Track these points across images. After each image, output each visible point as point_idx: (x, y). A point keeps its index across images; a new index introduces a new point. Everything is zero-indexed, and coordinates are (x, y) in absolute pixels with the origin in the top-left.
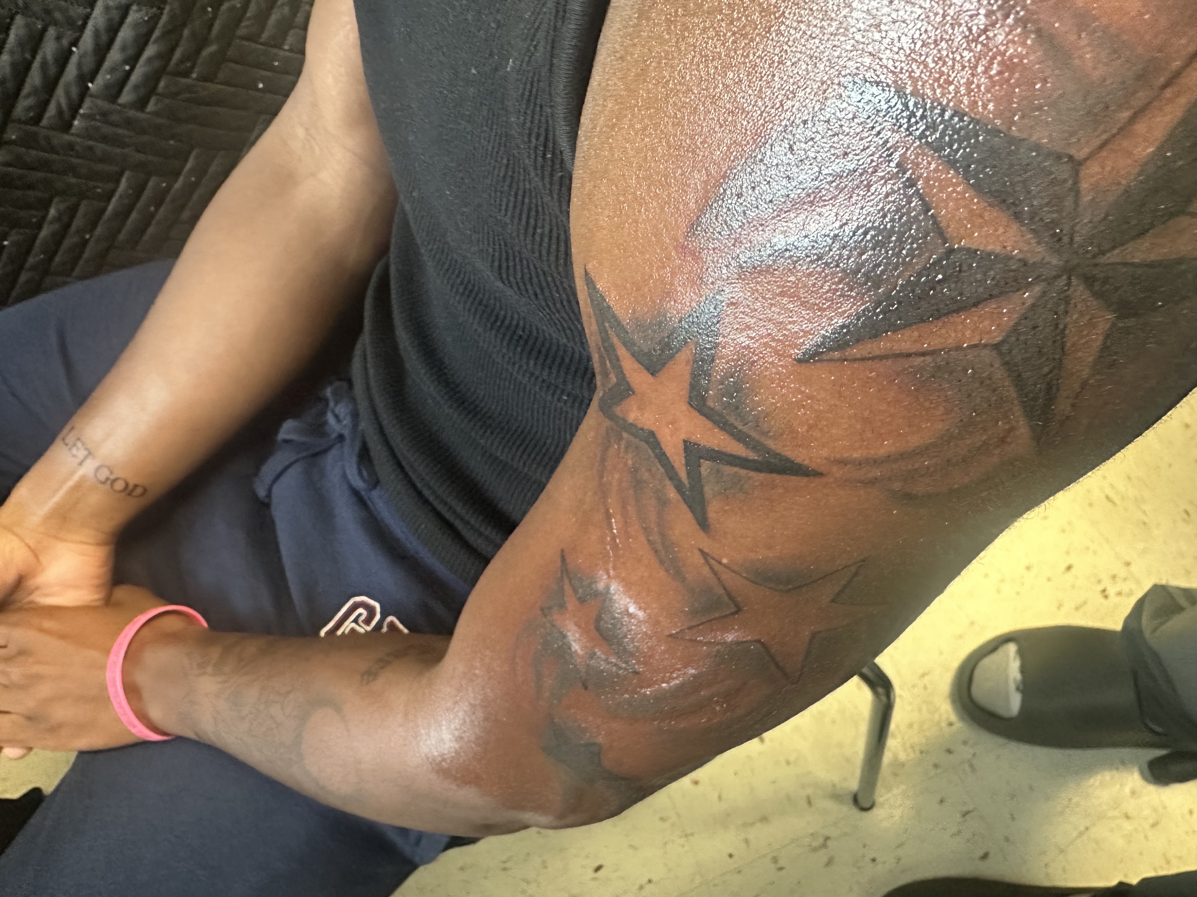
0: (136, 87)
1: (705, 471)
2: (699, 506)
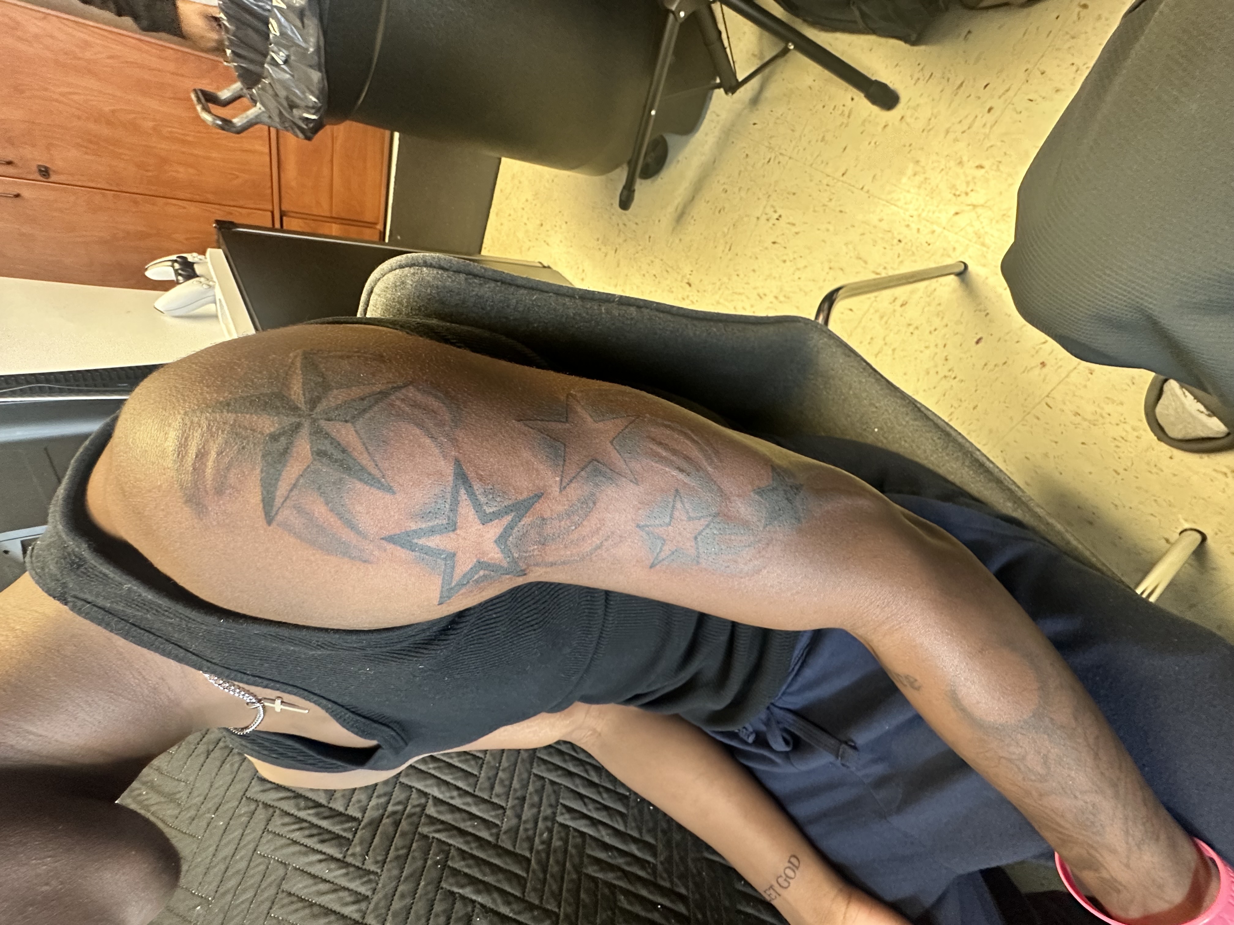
0: (672, 901)
1: (494, 509)
2: (526, 503)
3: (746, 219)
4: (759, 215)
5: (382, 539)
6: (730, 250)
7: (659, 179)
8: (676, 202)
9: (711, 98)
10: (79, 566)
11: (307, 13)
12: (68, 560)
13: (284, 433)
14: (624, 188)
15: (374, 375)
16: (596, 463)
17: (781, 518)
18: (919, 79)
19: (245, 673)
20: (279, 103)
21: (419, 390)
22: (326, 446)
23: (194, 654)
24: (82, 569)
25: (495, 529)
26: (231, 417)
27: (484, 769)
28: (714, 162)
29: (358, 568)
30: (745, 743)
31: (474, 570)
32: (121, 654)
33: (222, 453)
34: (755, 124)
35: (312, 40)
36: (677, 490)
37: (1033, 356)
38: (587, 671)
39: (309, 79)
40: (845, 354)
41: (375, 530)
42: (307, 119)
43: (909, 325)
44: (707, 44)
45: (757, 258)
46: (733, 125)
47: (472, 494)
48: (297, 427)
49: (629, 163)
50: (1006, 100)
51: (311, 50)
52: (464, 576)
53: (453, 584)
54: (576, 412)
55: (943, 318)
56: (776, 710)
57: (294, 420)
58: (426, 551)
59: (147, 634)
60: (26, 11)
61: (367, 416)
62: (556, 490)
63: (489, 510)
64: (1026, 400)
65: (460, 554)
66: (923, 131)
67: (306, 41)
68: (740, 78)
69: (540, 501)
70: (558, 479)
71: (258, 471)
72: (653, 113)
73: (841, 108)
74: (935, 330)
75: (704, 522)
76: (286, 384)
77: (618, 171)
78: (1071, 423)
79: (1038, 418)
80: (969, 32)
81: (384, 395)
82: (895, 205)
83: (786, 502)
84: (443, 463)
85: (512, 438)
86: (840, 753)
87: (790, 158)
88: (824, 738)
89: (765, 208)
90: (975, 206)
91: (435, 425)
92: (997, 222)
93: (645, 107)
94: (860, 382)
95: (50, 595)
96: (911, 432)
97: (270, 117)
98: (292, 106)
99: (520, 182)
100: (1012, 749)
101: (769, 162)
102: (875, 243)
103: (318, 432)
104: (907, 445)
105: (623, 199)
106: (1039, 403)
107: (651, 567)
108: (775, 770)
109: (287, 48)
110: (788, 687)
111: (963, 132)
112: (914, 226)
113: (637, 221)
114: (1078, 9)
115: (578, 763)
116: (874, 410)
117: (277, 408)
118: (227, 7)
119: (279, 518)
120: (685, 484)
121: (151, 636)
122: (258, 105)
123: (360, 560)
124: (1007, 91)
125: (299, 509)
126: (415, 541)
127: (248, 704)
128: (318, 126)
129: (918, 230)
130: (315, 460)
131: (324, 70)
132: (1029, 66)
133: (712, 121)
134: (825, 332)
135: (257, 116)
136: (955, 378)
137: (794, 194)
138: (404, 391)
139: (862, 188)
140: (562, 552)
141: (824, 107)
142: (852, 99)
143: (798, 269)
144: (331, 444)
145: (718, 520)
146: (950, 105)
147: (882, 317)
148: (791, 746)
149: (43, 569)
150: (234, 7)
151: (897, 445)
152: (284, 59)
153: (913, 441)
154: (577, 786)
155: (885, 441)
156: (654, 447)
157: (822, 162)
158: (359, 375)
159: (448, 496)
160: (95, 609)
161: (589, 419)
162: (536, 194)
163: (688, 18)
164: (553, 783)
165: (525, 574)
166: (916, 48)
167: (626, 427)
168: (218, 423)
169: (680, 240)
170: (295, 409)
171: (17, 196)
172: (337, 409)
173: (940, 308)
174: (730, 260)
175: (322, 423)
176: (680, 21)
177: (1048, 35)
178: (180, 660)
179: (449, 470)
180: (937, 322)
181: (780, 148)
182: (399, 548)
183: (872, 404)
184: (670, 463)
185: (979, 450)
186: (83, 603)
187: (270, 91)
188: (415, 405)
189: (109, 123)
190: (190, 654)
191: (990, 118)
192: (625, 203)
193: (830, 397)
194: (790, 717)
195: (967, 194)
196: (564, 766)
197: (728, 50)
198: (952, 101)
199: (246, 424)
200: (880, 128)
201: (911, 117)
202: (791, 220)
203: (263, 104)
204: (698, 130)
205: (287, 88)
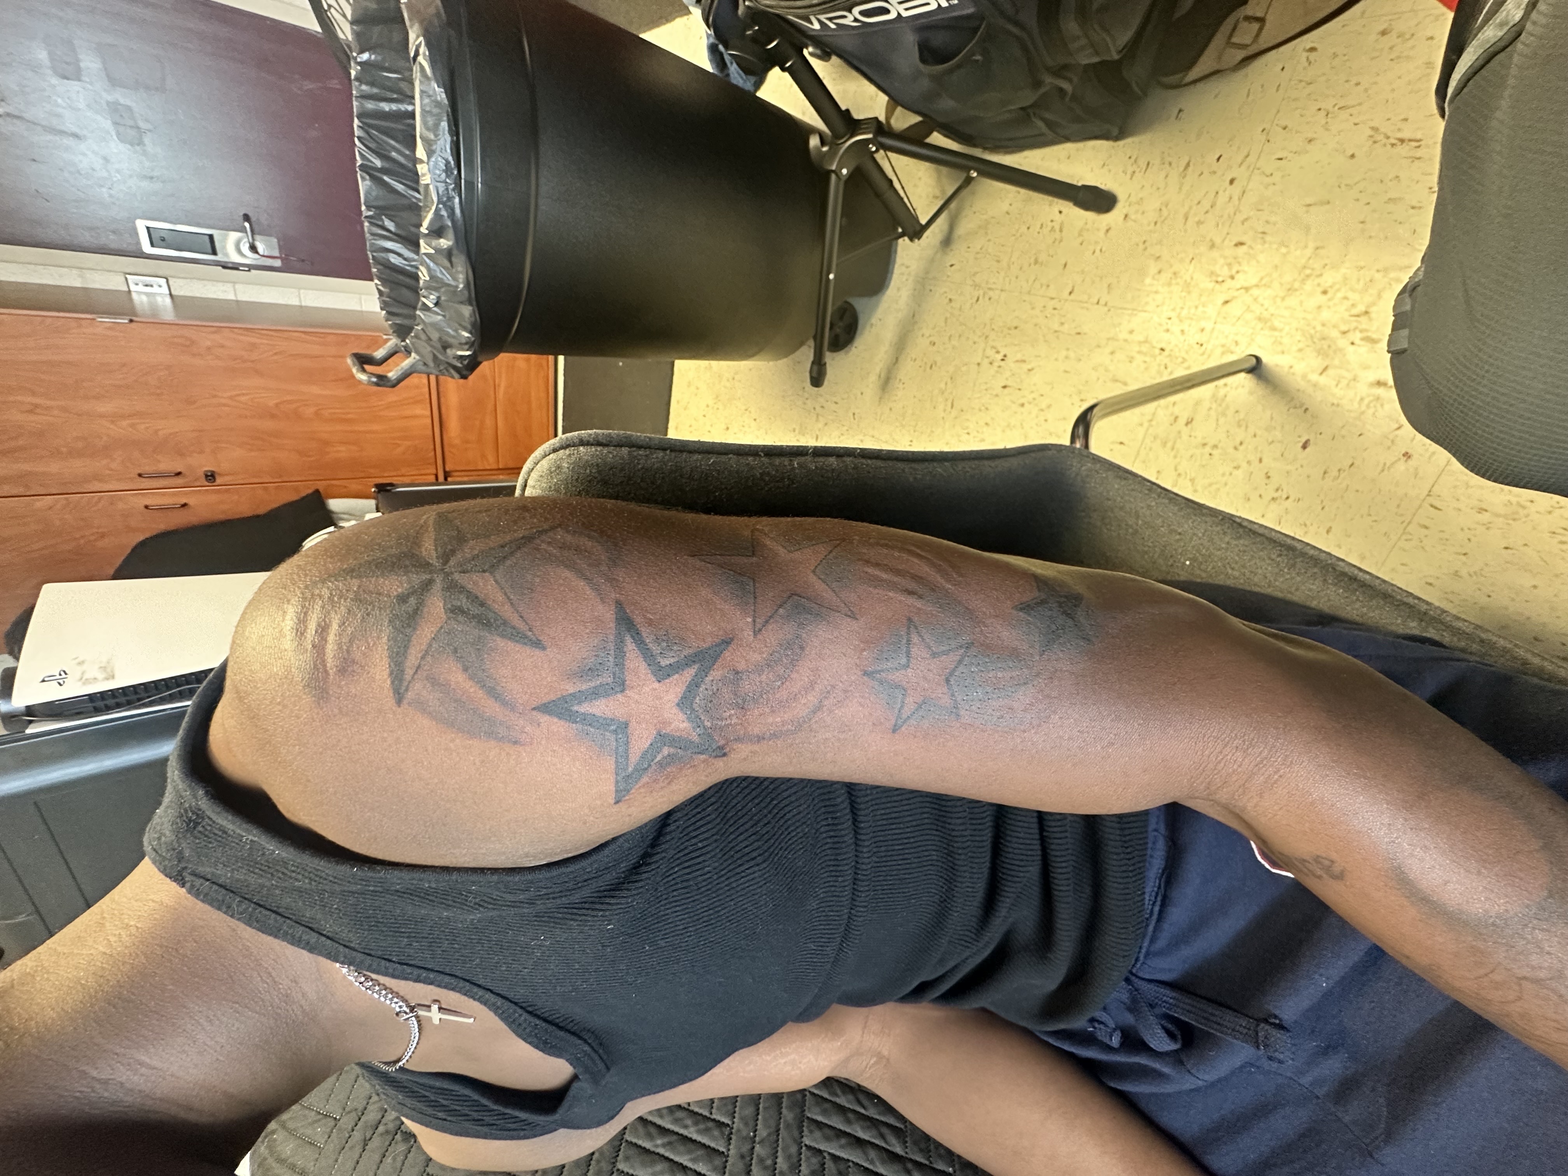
1: (672, 660)
2: (710, 652)
3: (964, 369)
4: (979, 360)
5: (534, 709)
6: (952, 407)
7: (853, 349)
8: (878, 370)
9: (896, 252)
10: (197, 824)
11: (455, 252)
12: (185, 818)
13: (414, 593)
14: (813, 363)
15: (515, 522)
16: (796, 597)
17: (1061, 640)
18: (1134, 172)
19: (390, 961)
20: (432, 346)
21: (568, 532)
22: (463, 602)
23: (328, 938)
24: (200, 828)
25: (676, 687)
26: (355, 584)
27: (733, 1142)
28: (914, 316)
29: (508, 754)
30: (1109, 1049)
31: (654, 748)
32: (247, 949)
33: (344, 623)
34: (952, 266)
35: (461, 277)
36: (910, 620)
37: (1389, 448)
38: (845, 937)
39: (460, 315)
40: (1120, 477)
41: (526, 697)
42: (461, 357)
43: (1204, 445)
44: (878, 195)
45: (987, 409)
46: (927, 273)
47: (640, 642)
48: (429, 583)
49: (815, 338)
50: (1249, 167)
51: (461, 286)
52: (643, 756)
53: (630, 769)
54: (765, 545)
55: (1247, 427)
56: (1144, 986)
57: (426, 577)
58: (588, 720)
59: (273, 915)
60: (202, 329)
61: (508, 563)
62: (748, 634)
63: (664, 662)
64: (1398, 506)
65: (633, 724)
66: (1156, 223)
67: (455, 279)
68: (923, 221)
69: (730, 648)
70: (749, 620)
71: (385, 640)
72: (831, 276)
73: (1050, 224)
74: (1241, 443)
75: (954, 657)
76: (416, 542)
77: (804, 349)
78: (1478, 523)
79: (1426, 528)
80: (1180, 111)
81: (529, 539)
82: (1145, 311)
83: (1064, 617)
84: (601, 607)
85: (685, 575)
86: (1261, 1039)
87: (1002, 290)
88: (1229, 1018)
89: (984, 350)
90: (1247, 289)
91: (589, 565)
92: (1283, 299)
93: (821, 273)
94: (1149, 507)
95: (166, 876)
96: (1238, 555)
97: (425, 364)
98: (445, 346)
99: (697, 388)
100: (1535, 959)
101: (978, 300)
102: (1131, 359)
103: (452, 587)
104: (1236, 573)
105: (814, 375)
106: (1420, 507)
107: (894, 731)
108: (1168, 1088)
109: (436, 289)
110: (1152, 941)
111: (1207, 212)
112: (1176, 329)
113: (835, 399)
114: (1305, 54)
115: (869, 1123)
116: (1178, 537)
117: (406, 567)
118: (381, 273)
119: (410, 695)
120: (919, 609)
121: (279, 918)
122: (413, 354)
123: (509, 741)
124: (1247, 156)
125: (433, 681)
126: (575, 708)
127: (397, 1014)
128: (472, 365)
129: (1182, 331)
130: (449, 618)
131: (474, 303)
132: (1264, 126)
133: (902, 274)
134: (1088, 457)
135: (413, 366)
136: (1287, 498)
137: (1016, 328)
138: (551, 534)
139: (1098, 303)
140: (770, 720)
141: (1028, 228)
142: (1060, 212)
143: (1042, 410)
144: (468, 598)
145: (973, 651)
146: (1180, 189)
147: (1164, 444)
148: (1180, 1042)
149: (159, 839)
150: (388, 271)
151: (1222, 576)
152: (435, 301)
153: (1244, 566)
154: (872, 1162)
155: (1204, 575)
156: (870, 570)
157: (1042, 286)
158: (499, 524)
159: (611, 646)
160: (215, 887)
161: (782, 551)
162: (717, 397)
163: (851, 176)
164: (835, 1158)
165: (725, 755)
166: (1121, 143)
167: (831, 552)
168: (341, 591)
169: (891, 409)
170: (425, 566)
171: (184, 505)
172: (473, 559)
173: (1242, 415)
174: (956, 418)
175: (457, 576)
176: (844, 179)
177: (1277, 90)
178: (311, 949)
179: (609, 614)
180: (1240, 434)
181: (987, 283)
182: (556, 720)
183: (1172, 531)
184: (893, 586)
185: (1343, 560)
186: (201, 880)
187: (423, 337)
188: (563, 547)
189: (273, 416)
190: (324, 939)
191: (1236, 189)
192: (817, 380)
193: (1114, 534)
194: (1168, 994)
195: (1232, 278)
196: (848, 1130)
197: (906, 200)
198: (1181, 185)
199: (371, 587)
200: (1102, 234)
201: (1137, 212)
202: (1019, 356)
203: (417, 352)
204: (888, 287)
205: (440, 330)
